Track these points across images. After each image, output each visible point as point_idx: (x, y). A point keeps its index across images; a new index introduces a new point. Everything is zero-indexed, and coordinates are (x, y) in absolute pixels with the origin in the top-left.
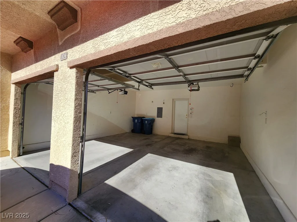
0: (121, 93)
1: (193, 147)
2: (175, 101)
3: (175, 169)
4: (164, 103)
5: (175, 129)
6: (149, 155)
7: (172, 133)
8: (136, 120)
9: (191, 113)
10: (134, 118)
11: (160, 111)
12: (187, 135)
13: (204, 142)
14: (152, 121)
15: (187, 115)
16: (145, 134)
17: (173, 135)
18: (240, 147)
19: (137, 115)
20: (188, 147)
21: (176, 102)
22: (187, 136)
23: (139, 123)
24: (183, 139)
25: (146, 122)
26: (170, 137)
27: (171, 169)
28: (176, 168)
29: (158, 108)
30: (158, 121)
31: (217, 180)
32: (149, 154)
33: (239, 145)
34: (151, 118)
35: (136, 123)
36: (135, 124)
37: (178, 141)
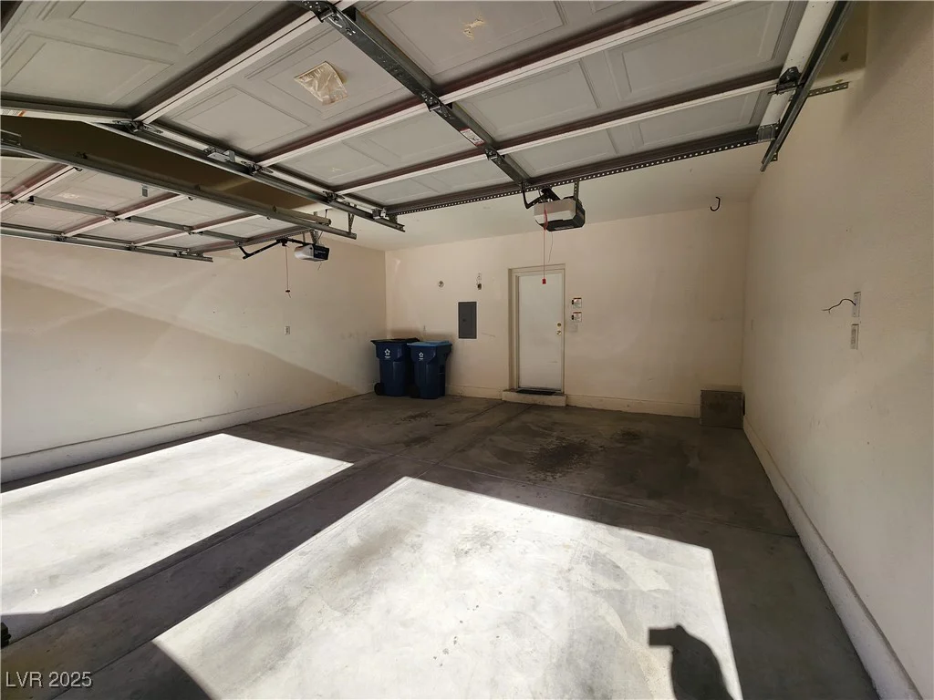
0: (300, 255)
1: (575, 439)
2: (518, 278)
3: (483, 545)
4: (479, 286)
5: (522, 373)
6: (405, 482)
7: (511, 390)
8: (387, 352)
9: (571, 317)
10: (380, 345)
11: (467, 314)
12: (562, 394)
13: (619, 416)
14: (442, 352)
15: (559, 325)
16: (418, 397)
17: (513, 397)
18: (741, 429)
19: (394, 332)
20: (558, 438)
21: (521, 279)
22: (563, 398)
23: (399, 360)
24: (549, 407)
25: (421, 355)
26: (505, 402)
27: (467, 546)
28: (488, 538)
29: (461, 305)
30: (463, 347)
31: (642, 593)
32: (404, 478)
33: (741, 421)
34: (438, 341)
35: (388, 360)
36: (384, 366)
37: (528, 418)
